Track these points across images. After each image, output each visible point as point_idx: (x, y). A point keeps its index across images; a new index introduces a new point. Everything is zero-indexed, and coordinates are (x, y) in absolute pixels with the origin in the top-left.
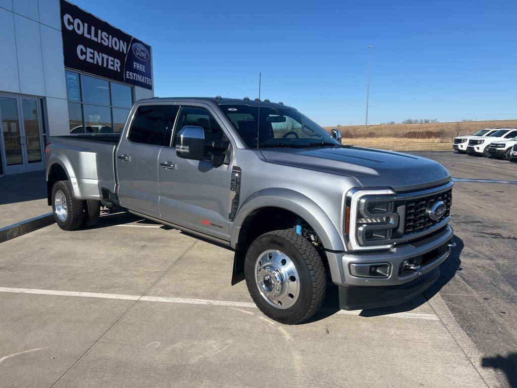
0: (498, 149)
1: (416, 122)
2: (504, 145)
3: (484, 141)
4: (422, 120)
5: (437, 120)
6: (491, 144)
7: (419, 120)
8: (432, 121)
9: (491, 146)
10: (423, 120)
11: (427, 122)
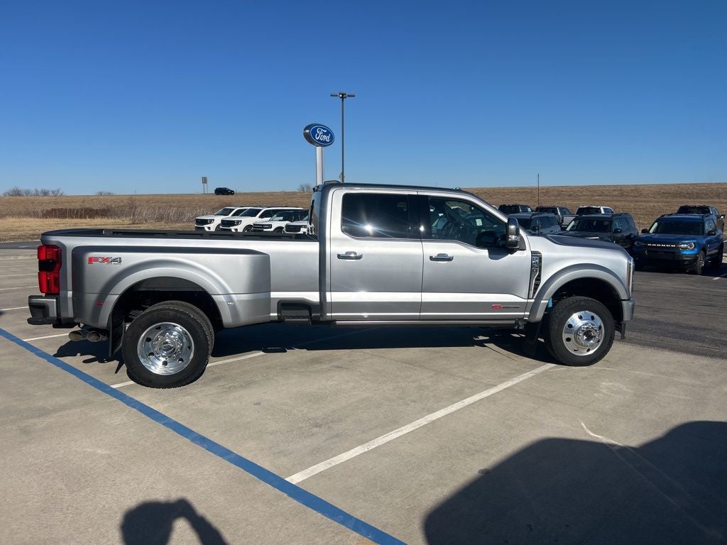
0: (265, 230)
1: (28, 193)
2: (270, 226)
3: (241, 221)
4: (37, 191)
5: (60, 191)
6: (254, 225)
7: (32, 189)
8: (53, 192)
9: (255, 227)
10: (39, 190)
11: (45, 193)
